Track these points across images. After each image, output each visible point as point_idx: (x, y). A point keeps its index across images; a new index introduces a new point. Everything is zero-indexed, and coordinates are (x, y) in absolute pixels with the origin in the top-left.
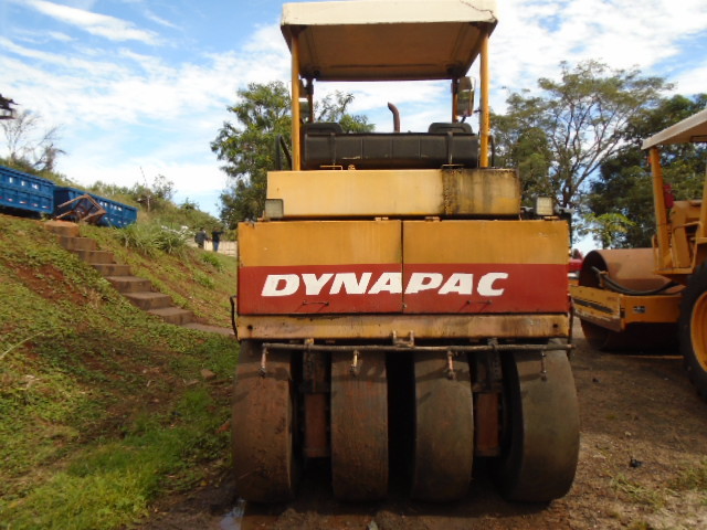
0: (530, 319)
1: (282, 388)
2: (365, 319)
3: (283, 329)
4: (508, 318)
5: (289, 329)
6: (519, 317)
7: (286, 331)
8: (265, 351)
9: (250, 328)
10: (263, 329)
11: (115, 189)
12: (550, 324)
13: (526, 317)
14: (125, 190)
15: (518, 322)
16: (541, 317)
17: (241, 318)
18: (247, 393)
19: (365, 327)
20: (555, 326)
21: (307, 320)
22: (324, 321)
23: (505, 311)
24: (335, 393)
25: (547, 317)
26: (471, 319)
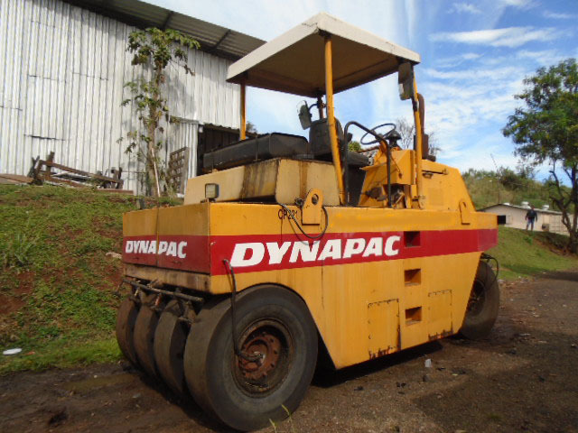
0: (197, 277)
6: (193, 274)
11: (484, 173)
14: (492, 173)
15: (193, 278)
16: (200, 276)
20: (206, 283)
23: (187, 269)
26: (178, 274)
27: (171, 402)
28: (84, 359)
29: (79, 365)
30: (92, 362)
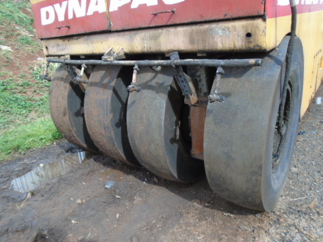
0: (218, 28)
4: (195, 28)
5: (61, 48)
6: (206, 26)
7: (60, 50)
9: (47, 48)
10: (51, 48)
12: (243, 33)
13: (214, 26)
15: (205, 32)
16: (230, 24)
19: (94, 44)
20: (249, 35)
21: (67, 41)
22: (74, 41)
23: (190, 20)
25: (239, 24)
26: (162, 33)
27: (148, 182)
28: (18, 147)
29: (17, 155)
30: (28, 149)
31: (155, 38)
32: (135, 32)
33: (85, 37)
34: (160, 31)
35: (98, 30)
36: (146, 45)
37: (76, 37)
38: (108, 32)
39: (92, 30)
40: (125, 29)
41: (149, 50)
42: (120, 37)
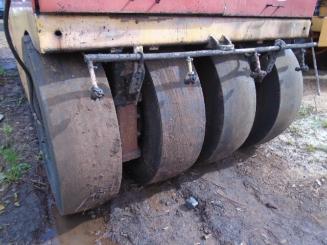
0: (295, 23)
1: (108, 106)
2: (189, 21)
3: (104, 33)
4: (284, 22)
5: (112, 34)
6: (289, 21)
7: (107, 37)
8: (91, 65)
9: (58, 33)
10: (77, 34)
13: (293, 21)
15: (288, 25)
16: (299, 21)
17: (42, 18)
18: (68, 121)
19: (188, 30)
20: (304, 29)
21: (131, 22)
22: (151, 23)
24: (163, 103)
25: (302, 21)
26: (264, 23)
31: (258, 27)
32: (243, 19)
33: (176, 20)
34: (262, 21)
35: (210, 12)
36: (249, 33)
37: (156, 18)
38: (219, 16)
39: (201, 11)
40: (238, 15)
41: (250, 38)
42: (227, 23)
